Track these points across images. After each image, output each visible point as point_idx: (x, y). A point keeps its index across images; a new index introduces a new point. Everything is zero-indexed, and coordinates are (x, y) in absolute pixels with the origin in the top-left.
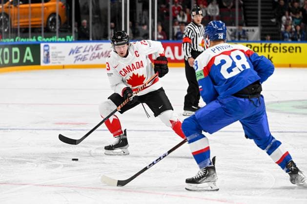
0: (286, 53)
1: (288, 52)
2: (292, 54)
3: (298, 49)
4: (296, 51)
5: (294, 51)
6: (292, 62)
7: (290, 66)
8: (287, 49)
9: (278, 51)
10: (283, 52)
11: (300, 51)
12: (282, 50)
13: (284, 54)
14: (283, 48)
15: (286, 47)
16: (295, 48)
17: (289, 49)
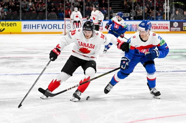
0: (9, 27)
1: (9, 26)
2: (11, 27)
3: (15, 24)
4: (14, 26)
5: (13, 25)
6: (12, 32)
7: (11, 33)
8: (9, 24)
9: (5, 25)
10: (7, 26)
11: (16, 26)
12: (6, 25)
13: (7, 27)
14: (7, 24)
15: (8, 23)
16: (13, 24)
17: (10, 25)
